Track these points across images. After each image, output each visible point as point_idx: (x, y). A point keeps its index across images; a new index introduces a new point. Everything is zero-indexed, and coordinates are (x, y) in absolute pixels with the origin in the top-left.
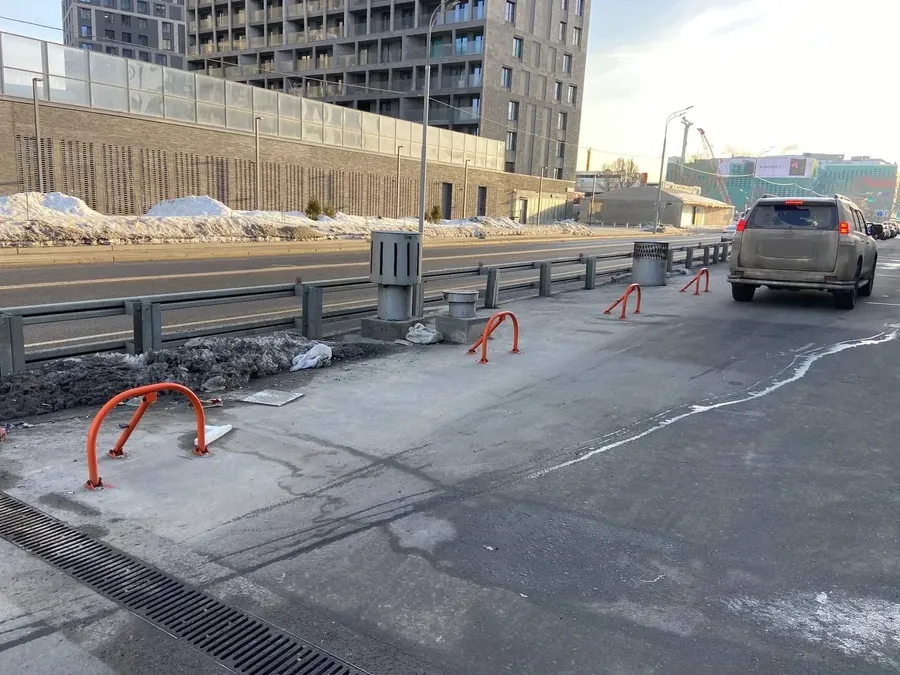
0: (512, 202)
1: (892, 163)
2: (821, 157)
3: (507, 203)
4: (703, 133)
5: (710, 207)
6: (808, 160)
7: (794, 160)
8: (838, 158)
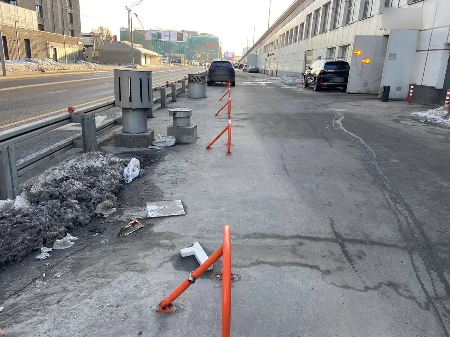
0: (47, 49)
1: (217, 37)
2: (189, 32)
3: (44, 50)
4: (137, 16)
5: (153, 56)
6: (184, 33)
7: (178, 34)
8: (195, 33)
